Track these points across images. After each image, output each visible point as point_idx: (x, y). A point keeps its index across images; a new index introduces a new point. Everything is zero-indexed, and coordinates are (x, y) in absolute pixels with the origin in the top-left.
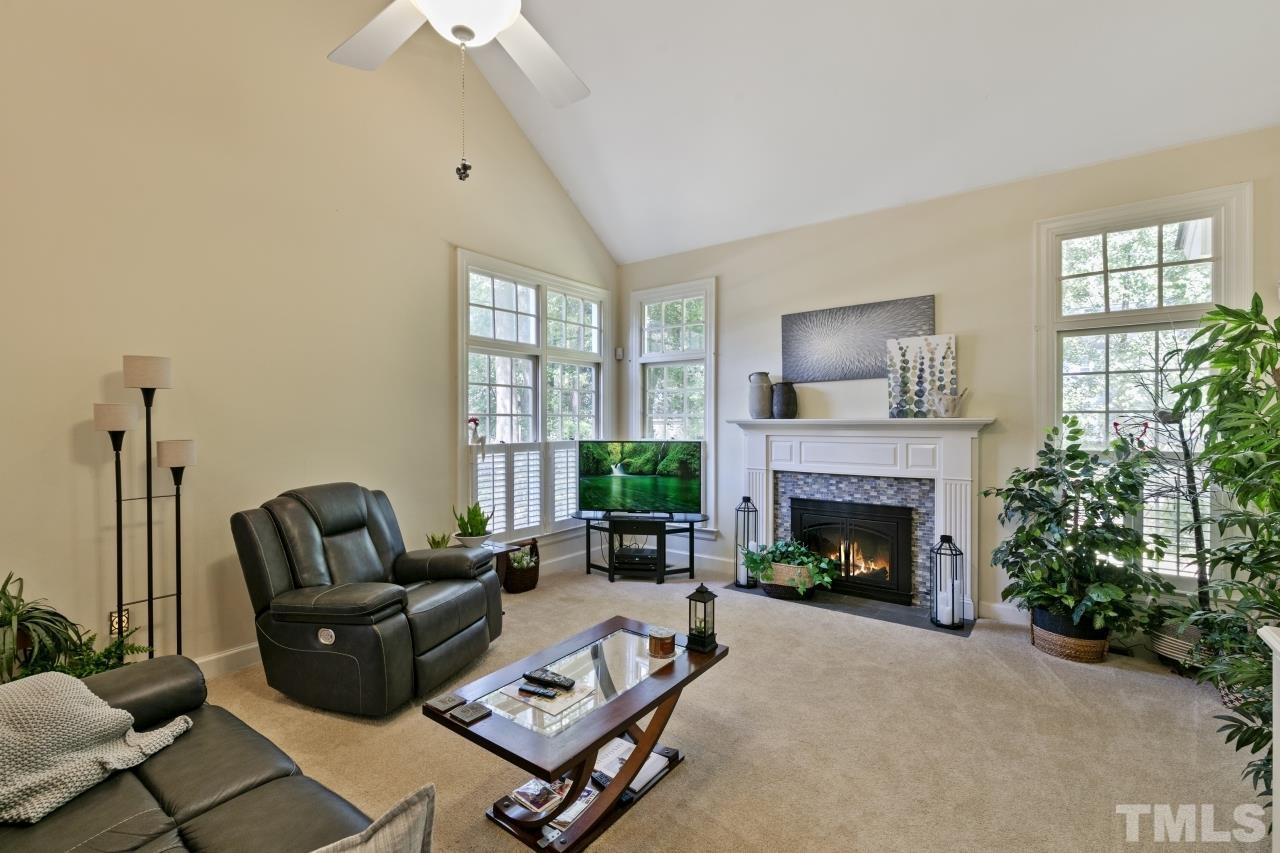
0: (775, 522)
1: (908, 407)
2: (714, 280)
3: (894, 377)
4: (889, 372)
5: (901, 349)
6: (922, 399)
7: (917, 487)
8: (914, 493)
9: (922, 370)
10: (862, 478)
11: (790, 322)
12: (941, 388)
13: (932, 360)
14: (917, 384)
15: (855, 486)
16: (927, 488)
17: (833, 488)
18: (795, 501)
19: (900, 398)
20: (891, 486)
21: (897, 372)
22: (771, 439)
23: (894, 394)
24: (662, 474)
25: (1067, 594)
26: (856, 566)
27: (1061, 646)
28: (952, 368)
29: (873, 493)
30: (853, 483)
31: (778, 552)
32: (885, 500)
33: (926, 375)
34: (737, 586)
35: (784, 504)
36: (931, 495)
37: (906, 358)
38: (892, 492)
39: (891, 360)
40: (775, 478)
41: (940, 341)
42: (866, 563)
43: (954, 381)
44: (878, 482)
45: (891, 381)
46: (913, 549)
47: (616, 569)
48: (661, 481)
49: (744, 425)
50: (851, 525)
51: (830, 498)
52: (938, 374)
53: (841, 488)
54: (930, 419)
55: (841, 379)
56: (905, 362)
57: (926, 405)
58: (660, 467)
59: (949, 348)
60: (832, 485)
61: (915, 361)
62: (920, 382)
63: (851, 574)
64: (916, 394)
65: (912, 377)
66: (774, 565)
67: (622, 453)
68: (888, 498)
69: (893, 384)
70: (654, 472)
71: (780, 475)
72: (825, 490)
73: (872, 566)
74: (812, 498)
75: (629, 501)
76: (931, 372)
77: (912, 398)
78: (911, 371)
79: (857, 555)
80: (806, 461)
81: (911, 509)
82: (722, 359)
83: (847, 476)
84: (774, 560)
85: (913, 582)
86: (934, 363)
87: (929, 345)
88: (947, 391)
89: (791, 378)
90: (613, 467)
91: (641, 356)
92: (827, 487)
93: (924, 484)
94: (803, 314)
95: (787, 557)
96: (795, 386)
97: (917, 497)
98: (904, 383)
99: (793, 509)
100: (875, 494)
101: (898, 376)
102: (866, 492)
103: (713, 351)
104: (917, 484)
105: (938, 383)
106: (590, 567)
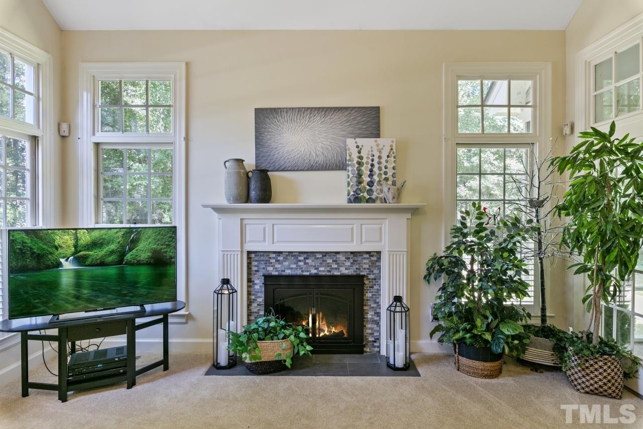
0: (249, 299)
1: (362, 194)
2: (184, 66)
3: (352, 170)
4: (349, 165)
5: (358, 147)
6: (372, 188)
7: (367, 258)
8: (365, 263)
9: (372, 165)
10: (325, 254)
11: (263, 116)
12: (387, 179)
13: (380, 157)
14: (369, 176)
15: (320, 261)
16: (374, 259)
17: (301, 264)
18: (268, 278)
19: (356, 187)
20: (348, 258)
21: (354, 166)
22: (245, 222)
23: (351, 184)
24: (129, 264)
25: (485, 331)
26: (321, 330)
27: (482, 370)
28: (394, 165)
29: (335, 266)
30: (318, 258)
31: (260, 329)
32: (344, 271)
33: (376, 169)
34: (216, 368)
35: (257, 281)
36: (377, 264)
37: (362, 154)
38: (349, 264)
39: (350, 156)
40: (249, 258)
41: (385, 143)
42: (328, 327)
43: (394, 175)
44: (338, 256)
45: (350, 173)
46: (365, 308)
47: (70, 383)
48: (129, 270)
49: (219, 210)
50: (317, 294)
51: (299, 272)
52: (383, 170)
53: (308, 263)
54: (378, 204)
55: (308, 170)
56: (361, 158)
57: (375, 193)
58: (128, 257)
59: (392, 149)
60: (300, 261)
61: (368, 158)
62: (371, 175)
63: (318, 336)
64: (368, 184)
65: (365, 170)
66: (259, 343)
67: (76, 246)
68: (346, 269)
69: (351, 176)
70: (120, 261)
71: (253, 255)
72: (294, 266)
73: (333, 330)
74: (283, 273)
75: (85, 291)
76: (379, 167)
77: (365, 188)
78: (365, 165)
79: (322, 322)
80: (278, 242)
81: (364, 276)
82: (192, 145)
83: (313, 253)
84: (259, 339)
85: (365, 334)
86: (381, 161)
87: (378, 145)
88: (390, 182)
89: (263, 166)
90: (62, 260)
91: (94, 134)
92: (296, 263)
93: (373, 256)
94: (274, 109)
95: (270, 332)
96: (269, 173)
97: (367, 266)
98: (360, 175)
99: (265, 284)
100: (336, 266)
101: (355, 169)
102: (329, 265)
103: (183, 135)
104: (367, 256)
105: (384, 176)
106: (27, 387)
